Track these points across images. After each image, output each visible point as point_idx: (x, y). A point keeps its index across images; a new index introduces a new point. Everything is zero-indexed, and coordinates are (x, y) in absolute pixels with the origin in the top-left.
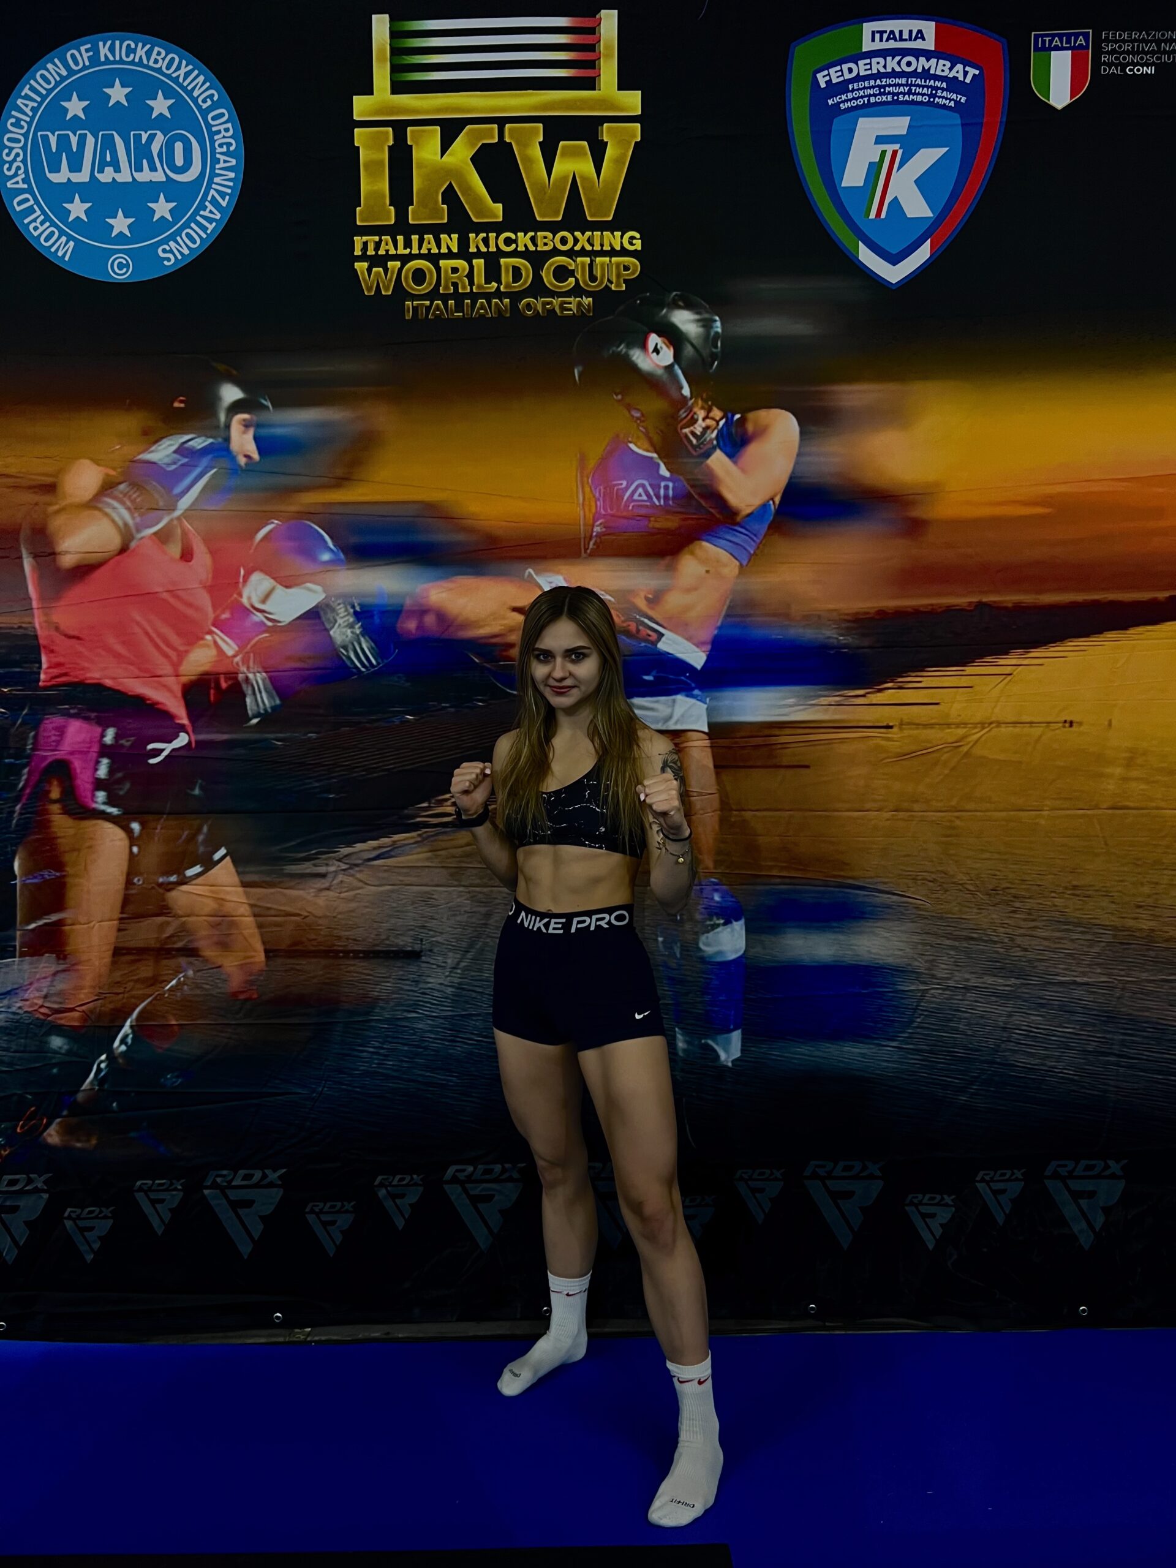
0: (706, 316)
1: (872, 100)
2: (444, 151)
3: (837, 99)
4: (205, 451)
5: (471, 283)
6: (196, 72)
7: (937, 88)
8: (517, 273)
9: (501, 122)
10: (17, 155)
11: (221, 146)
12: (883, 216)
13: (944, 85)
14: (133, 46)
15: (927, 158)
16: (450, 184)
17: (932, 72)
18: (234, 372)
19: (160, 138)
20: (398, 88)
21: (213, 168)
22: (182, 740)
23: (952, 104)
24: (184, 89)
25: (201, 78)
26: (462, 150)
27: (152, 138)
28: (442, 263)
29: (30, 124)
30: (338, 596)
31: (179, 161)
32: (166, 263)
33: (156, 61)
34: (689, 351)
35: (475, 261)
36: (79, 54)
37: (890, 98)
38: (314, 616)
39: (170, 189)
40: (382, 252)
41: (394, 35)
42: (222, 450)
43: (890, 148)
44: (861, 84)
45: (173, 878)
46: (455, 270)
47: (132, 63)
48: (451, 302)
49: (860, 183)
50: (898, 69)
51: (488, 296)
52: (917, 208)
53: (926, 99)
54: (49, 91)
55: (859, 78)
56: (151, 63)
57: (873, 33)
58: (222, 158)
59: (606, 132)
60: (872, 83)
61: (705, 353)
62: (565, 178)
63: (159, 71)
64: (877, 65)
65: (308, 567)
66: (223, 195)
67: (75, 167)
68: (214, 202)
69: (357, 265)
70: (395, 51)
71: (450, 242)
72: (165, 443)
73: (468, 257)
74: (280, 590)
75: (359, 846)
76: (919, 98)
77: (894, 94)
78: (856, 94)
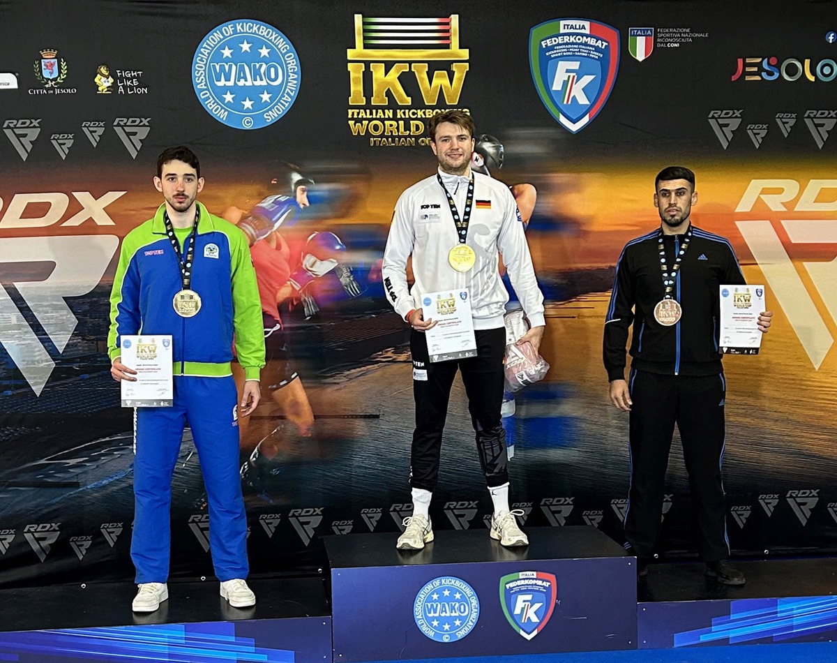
0: (497, 145)
1: (564, 54)
2: (386, 75)
3: (550, 53)
4: (286, 202)
5: (398, 131)
6: (279, 37)
7: (591, 50)
8: (417, 127)
9: (410, 63)
10: (202, 73)
11: (291, 69)
12: (569, 103)
13: (594, 49)
14: (252, 25)
15: (587, 79)
16: (389, 89)
17: (589, 43)
18: (298, 168)
19: (264, 67)
20: (366, 47)
21: (287, 79)
22: (278, 327)
23: (597, 57)
24: (274, 45)
25: (282, 40)
26: (394, 74)
27: (261, 66)
28: (386, 122)
29: (207, 60)
30: (343, 264)
31: (273, 76)
32: (267, 121)
33: (262, 32)
34: (490, 160)
35: (400, 122)
36: (228, 29)
37: (571, 54)
38: (333, 272)
39: (268, 89)
40: (360, 116)
41: (364, 23)
42: (293, 202)
43: (572, 75)
44: (560, 47)
45: (275, 386)
46: (391, 125)
47: (251, 33)
48: (390, 139)
49: (560, 89)
50: (574, 41)
51: (406, 137)
52: (583, 100)
53: (586, 55)
54: (215, 46)
55: (559, 45)
56: (260, 33)
57: (564, 25)
58: (291, 75)
59: (454, 67)
60: (564, 46)
61: (497, 161)
62: (438, 86)
63: (263, 36)
64: (566, 39)
65: (330, 252)
66: (292, 91)
67: (228, 79)
68: (288, 94)
69: (350, 122)
70: (365, 31)
71: (389, 113)
72: (269, 198)
73: (397, 120)
74: (318, 262)
75: (353, 371)
76: (584, 54)
77: (573, 52)
78: (558, 51)
